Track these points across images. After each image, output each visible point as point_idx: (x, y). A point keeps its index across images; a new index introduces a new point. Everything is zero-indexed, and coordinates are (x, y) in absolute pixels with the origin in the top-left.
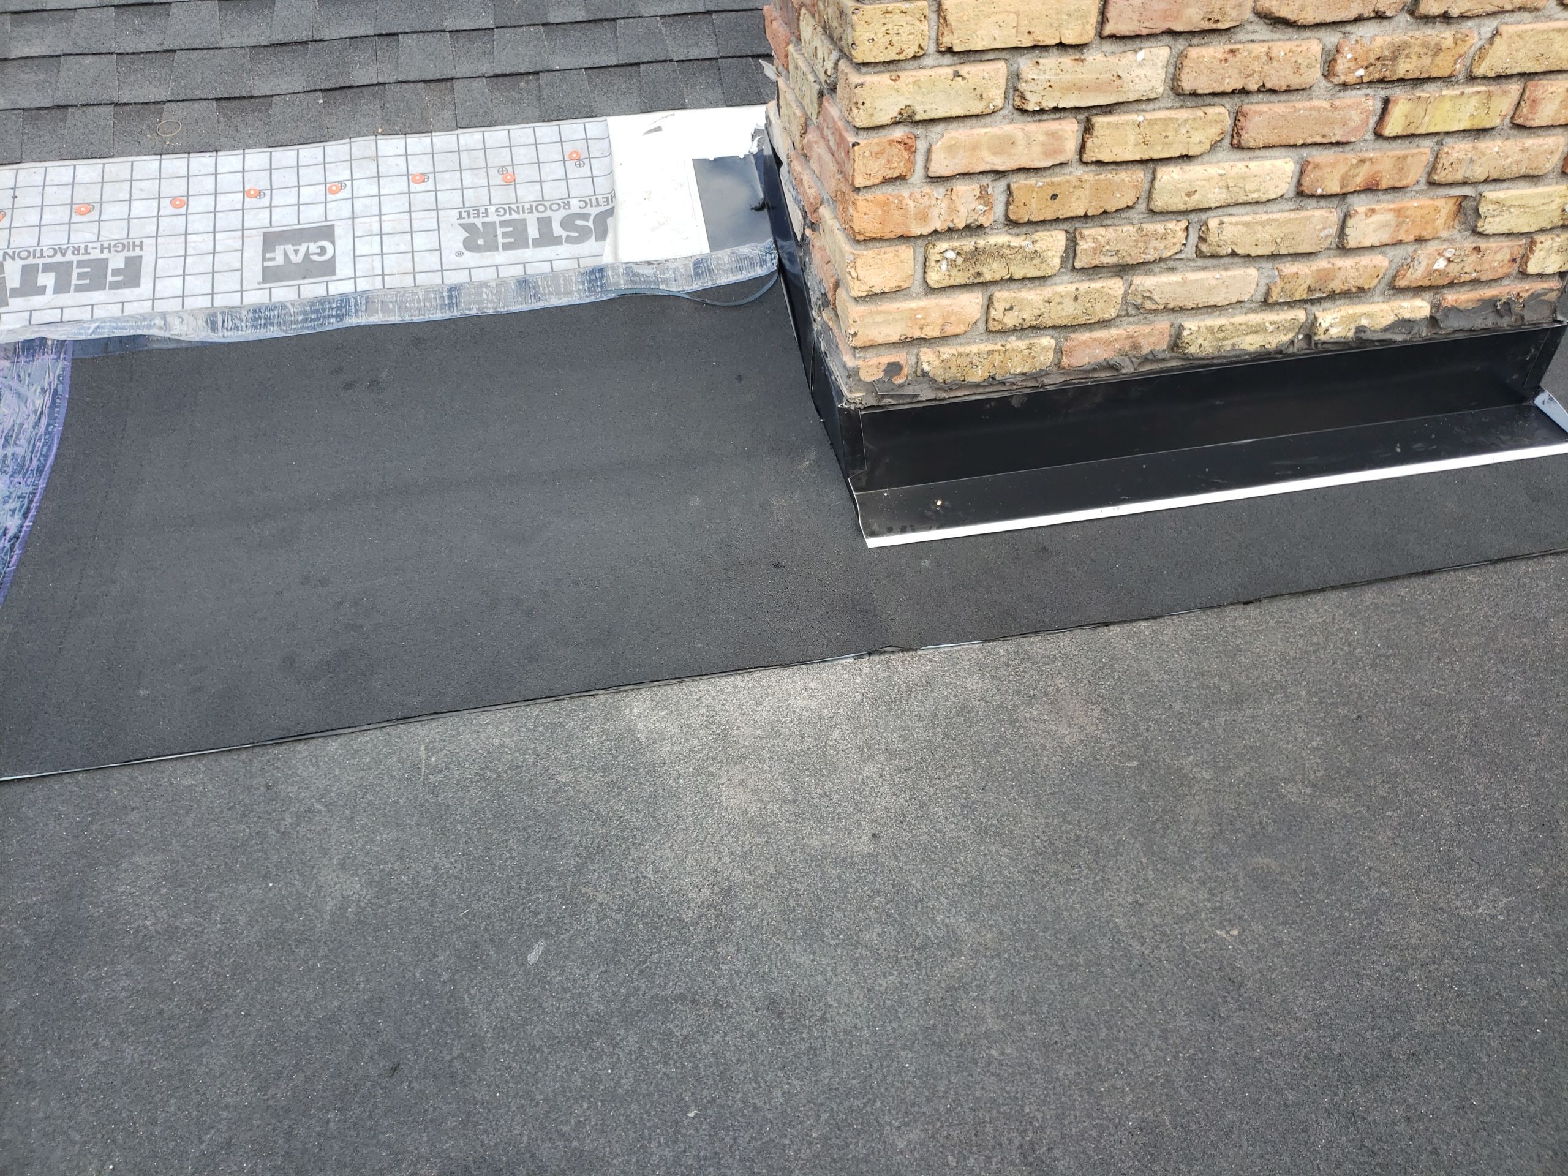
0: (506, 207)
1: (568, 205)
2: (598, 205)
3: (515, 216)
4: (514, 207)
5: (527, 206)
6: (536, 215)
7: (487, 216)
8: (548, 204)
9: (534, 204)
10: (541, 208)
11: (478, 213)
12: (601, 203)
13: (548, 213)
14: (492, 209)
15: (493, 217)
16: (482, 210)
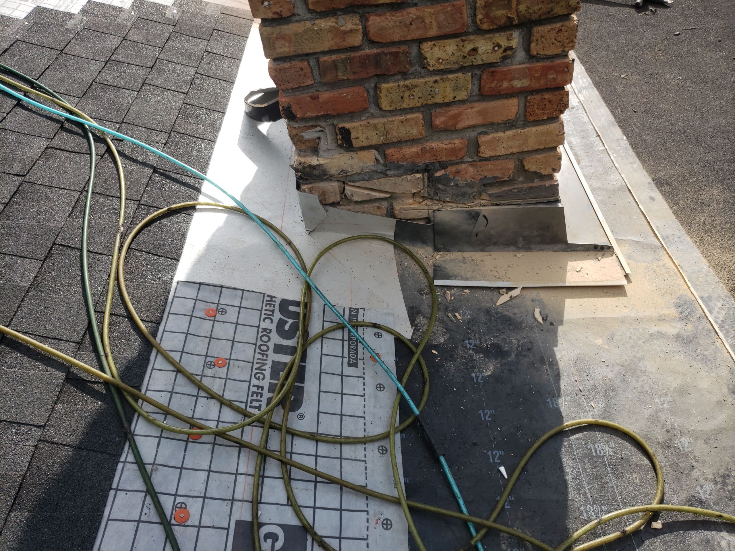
0: (255, 371)
1: (267, 331)
2: (273, 311)
3: (268, 367)
4: (256, 366)
5: (260, 357)
6: (270, 352)
7: (262, 388)
8: (260, 343)
9: (258, 351)
10: (264, 348)
11: (257, 394)
12: (272, 308)
13: (271, 345)
14: (254, 382)
15: (266, 384)
16: (255, 389)
